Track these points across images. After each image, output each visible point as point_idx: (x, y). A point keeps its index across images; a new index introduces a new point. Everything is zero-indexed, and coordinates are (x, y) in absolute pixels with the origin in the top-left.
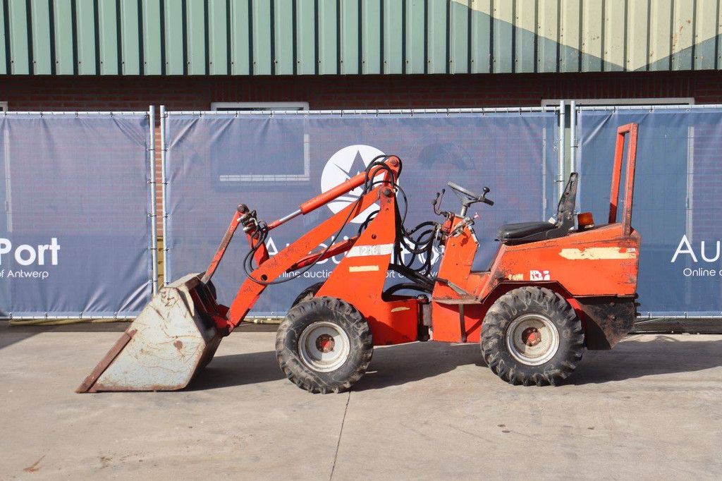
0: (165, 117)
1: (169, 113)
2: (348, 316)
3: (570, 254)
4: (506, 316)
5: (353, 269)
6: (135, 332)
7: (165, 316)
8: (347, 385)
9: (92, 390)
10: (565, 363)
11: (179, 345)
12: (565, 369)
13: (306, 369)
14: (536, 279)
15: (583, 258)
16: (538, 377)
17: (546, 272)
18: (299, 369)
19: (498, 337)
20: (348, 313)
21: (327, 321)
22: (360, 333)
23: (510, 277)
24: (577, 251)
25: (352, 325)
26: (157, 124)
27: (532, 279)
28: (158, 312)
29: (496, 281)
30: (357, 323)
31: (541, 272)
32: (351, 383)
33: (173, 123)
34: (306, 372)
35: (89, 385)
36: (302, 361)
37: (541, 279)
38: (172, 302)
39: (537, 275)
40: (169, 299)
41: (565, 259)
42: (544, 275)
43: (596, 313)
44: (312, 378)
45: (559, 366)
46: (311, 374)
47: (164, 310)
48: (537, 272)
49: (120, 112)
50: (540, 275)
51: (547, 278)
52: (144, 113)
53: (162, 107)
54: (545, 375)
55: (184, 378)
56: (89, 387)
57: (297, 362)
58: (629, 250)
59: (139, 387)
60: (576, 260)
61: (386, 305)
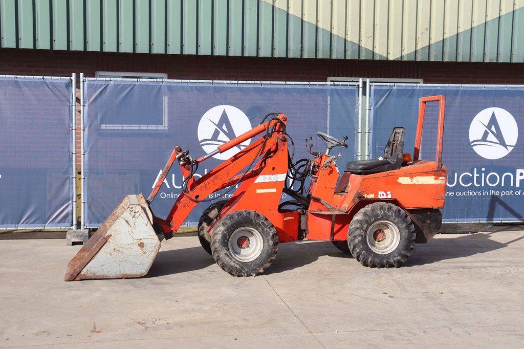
0: (84, 82)
1: (87, 78)
2: (263, 223)
3: (404, 180)
4: (367, 222)
5: (259, 191)
6: (110, 236)
7: (132, 224)
8: (261, 271)
9: (77, 278)
10: (404, 252)
11: (141, 245)
12: (404, 256)
13: (234, 260)
14: (382, 197)
15: (412, 183)
16: (387, 262)
17: (389, 193)
18: (229, 261)
19: (361, 236)
20: (263, 221)
21: (249, 226)
22: (271, 234)
23: (365, 196)
24: (408, 178)
25: (266, 229)
26: (78, 87)
27: (380, 197)
28: (127, 222)
29: (357, 199)
30: (269, 228)
31: (386, 192)
32: (264, 269)
33: (90, 86)
34: (234, 262)
35: (75, 275)
36: (231, 254)
37: (385, 197)
38: (137, 214)
39: (383, 195)
40: (135, 213)
41: (400, 184)
42: (387, 195)
43: (418, 219)
44: (238, 266)
45: (400, 254)
46: (237, 264)
47: (131, 221)
48: (383, 193)
49: (50, 77)
50: (385, 194)
51: (389, 196)
52: (68, 78)
53: (82, 75)
54: (391, 261)
55: (144, 269)
57: (228, 256)
58: (440, 178)
59: (113, 275)
60: (407, 184)
61: (280, 215)
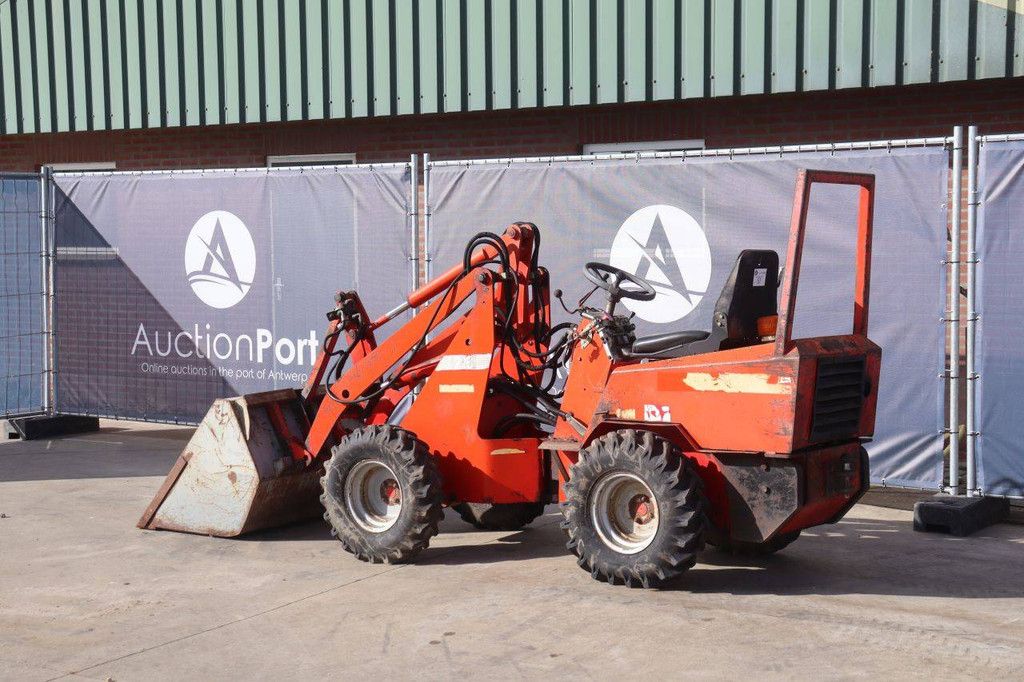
0: (428, 170)
1: (433, 163)
2: (398, 455)
3: (698, 381)
5: (444, 389)
6: (190, 455)
7: (219, 437)
8: (399, 555)
9: (151, 526)
10: (662, 555)
11: (233, 477)
12: (664, 565)
13: (351, 525)
14: (652, 419)
15: (716, 389)
16: (626, 574)
17: (665, 409)
18: (342, 525)
19: (576, 504)
20: (398, 451)
21: (377, 460)
22: (412, 480)
23: (618, 413)
24: (708, 377)
25: (402, 468)
27: (646, 418)
28: (212, 430)
29: (601, 417)
30: (409, 466)
31: (659, 408)
32: (402, 551)
33: (437, 178)
34: (351, 529)
35: (147, 519)
36: (349, 514)
37: (658, 418)
38: (226, 419)
39: (653, 413)
40: (223, 415)
41: (690, 389)
42: (662, 414)
43: (742, 480)
44: (356, 539)
45: (654, 559)
46: (357, 533)
47: (218, 429)
48: (654, 408)
49: (380, 165)
50: (658, 412)
51: (667, 418)
52: (404, 164)
53: (426, 156)
54: (635, 571)
55: (236, 522)
56: (148, 523)
57: (341, 515)
58: (782, 380)
59: (194, 528)
60: (706, 391)
61: (483, 443)
